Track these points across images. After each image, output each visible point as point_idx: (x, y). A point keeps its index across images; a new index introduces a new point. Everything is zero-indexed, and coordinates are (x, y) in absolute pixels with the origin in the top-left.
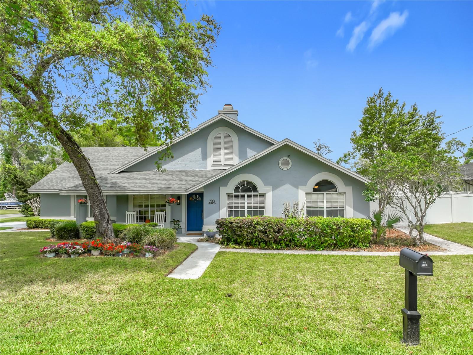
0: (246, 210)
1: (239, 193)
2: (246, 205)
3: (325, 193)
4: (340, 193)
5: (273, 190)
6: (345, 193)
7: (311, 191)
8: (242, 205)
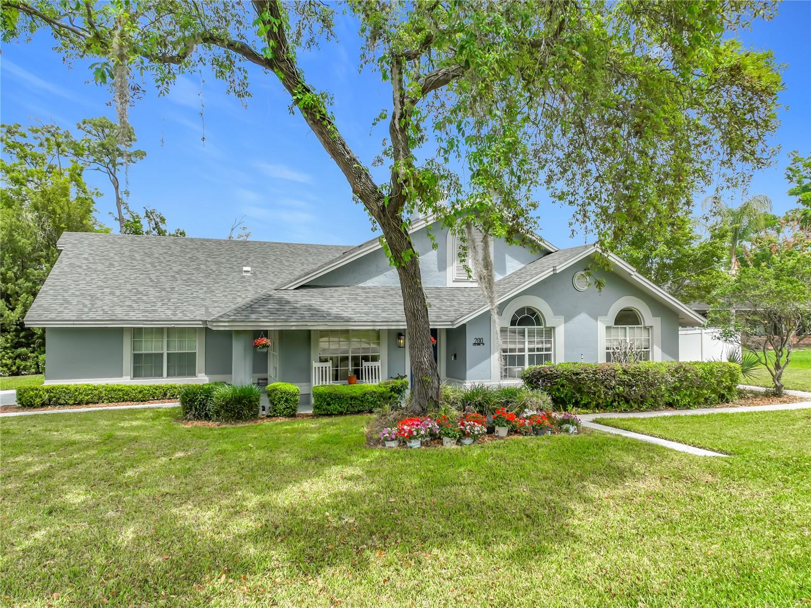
0: (526, 353)
1: (517, 327)
2: (527, 346)
3: (627, 327)
4: (645, 328)
5: (565, 323)
6: (651, 327)
7: (612, 324)
8: (521, 346)
